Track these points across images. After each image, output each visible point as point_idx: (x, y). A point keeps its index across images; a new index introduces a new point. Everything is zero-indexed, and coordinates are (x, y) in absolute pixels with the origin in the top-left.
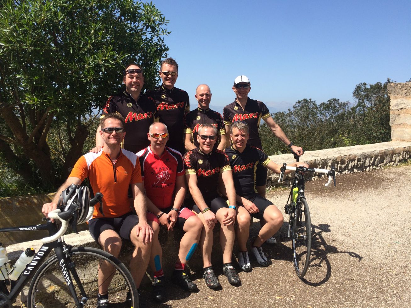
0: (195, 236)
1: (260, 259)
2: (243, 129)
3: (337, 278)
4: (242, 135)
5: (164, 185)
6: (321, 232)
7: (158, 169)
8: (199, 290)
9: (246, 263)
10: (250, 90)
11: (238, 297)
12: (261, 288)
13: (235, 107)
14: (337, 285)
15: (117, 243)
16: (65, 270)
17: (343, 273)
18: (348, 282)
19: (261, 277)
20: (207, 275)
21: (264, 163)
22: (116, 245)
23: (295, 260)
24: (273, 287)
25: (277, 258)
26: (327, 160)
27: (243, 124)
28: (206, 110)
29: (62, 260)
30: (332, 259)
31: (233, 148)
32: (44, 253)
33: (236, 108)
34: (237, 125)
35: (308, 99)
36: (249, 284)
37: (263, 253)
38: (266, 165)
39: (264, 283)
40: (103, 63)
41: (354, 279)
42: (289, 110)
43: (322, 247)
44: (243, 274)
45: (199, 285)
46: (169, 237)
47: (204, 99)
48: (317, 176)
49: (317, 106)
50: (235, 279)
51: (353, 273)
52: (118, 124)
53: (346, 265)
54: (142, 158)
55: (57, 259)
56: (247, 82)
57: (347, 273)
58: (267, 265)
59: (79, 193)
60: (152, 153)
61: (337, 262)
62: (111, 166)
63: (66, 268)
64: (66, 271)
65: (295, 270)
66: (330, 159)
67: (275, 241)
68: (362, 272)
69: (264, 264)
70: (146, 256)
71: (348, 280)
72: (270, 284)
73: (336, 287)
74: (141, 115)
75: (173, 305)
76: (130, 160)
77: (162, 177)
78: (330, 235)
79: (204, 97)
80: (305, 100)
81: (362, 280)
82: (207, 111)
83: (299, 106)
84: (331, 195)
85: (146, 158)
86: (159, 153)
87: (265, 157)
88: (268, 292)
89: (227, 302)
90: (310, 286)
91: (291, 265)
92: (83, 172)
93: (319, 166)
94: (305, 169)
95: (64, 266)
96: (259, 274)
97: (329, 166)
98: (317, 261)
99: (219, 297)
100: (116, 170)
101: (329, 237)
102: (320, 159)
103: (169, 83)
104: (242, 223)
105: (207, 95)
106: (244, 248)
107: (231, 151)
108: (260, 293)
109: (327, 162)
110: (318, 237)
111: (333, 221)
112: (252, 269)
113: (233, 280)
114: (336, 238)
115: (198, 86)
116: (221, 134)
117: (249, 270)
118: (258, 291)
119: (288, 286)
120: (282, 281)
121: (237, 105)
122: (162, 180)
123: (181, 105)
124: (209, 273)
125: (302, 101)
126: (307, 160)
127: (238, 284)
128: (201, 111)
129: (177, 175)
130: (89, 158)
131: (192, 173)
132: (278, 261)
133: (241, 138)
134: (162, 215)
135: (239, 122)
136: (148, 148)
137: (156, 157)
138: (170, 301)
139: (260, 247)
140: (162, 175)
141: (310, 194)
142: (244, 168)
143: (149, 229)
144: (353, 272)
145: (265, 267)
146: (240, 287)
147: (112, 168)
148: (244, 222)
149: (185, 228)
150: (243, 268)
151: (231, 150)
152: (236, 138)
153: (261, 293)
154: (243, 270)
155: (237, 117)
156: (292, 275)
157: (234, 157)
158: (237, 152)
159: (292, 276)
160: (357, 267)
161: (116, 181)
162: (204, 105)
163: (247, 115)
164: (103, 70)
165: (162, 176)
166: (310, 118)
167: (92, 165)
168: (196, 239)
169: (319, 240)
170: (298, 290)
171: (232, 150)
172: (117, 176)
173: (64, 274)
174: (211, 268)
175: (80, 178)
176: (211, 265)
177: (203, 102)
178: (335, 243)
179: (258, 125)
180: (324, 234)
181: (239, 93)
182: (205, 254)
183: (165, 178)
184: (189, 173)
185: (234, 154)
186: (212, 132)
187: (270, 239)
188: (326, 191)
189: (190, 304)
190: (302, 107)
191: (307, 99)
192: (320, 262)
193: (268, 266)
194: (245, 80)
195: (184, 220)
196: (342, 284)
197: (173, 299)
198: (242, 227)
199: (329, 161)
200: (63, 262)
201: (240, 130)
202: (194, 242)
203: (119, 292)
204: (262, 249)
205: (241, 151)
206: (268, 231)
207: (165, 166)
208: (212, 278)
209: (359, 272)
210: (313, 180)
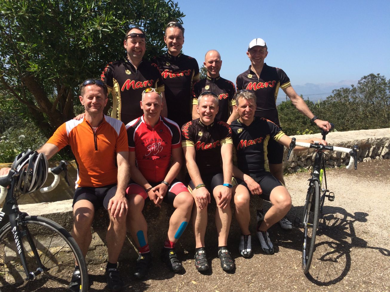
0: (184, 213)
1: (264, 246)
2: (251, 98)
3: (351, 279)
4: (250, 107)
5: (154, 158)
6: (354, 221)
7: (150, 141)
8: (186, 272)
9: (246, 248)
10: (266, 55)
11: (224, 285)
12: (254, 279)
13: (250, 75)
14: (347, 288)
15: (86, 214)
16: (17, 238)
17: (361, 273)
18: (364, 286)
19: (259, 266)
21: (275, 138)
23: (304, 250)
24: (268, 279)
25: (287, 246)
26: (384, 140)
27: (250, 94)
28: (216, 78)
29: (15, 228)
30: (354, 254)
31: (239, 121)
32: (2, 219)
33: (250, 76)
34: (244, 94)
35: (376, 74)
36: (242, 272)
37: (269, 239)
38: (278, 139)
39: (260, 273)
40: (102, 29)
41: (372, 283)
42: (353, 86)
44: (241, 260)
45: (188, 266)
46: (161, 212)
47: (213, 67)
49: (386, 82)
50: (227, 265)
51: (373, 275)
52: (99, 91)
53: (368, 264)
55: (10, 227)
56: (263, 45)
57: (365, 274)
58: (272, 253)
60: (144, 122)
61: (358, 259)
62: (91, 134)
63: (18, 236)
64: (17, 239)
65: (302, 262)
66: (388, 139)
67: (290, 227)
68: (386, 275)
69: (268, 252)
70: (119, 230)
71: (365, 282)
72: (266, 276)
73: (346, 289)
74: (140, 83)
75: (152, 285)
76: (114, 128)
77: (154, 149)
78: (361, 225)
79: (214, 64)
80: (372, 76)
81: (383, 285)
82: (217, 79)
83: (364, 82)
84: (381, 179)
85: (136, 129)
86: (152, 124)
87: (277, 130)
88: (260, 284)
89: (209, 290)
90: (313, 284)
91: (300, 255)
93: (373, 146)
94: (321, 147)
95: (16, 233)
96: (259, 262)
97: (386, 147)
98: (335, 256)
99: (203, 283)
100: (97, 138)
101: (359, 228)
102: (375, 138)
103: (174, 48)
105: (216, 61)
106: (246, 231)
107: (237, 125)
108: (250, 285)
109: (384, 142)
110: (348, 226)
111: (372, 209)
112: (253, 256)
113: (225, 266)
114: (369, 229)
115: (207, 53)
116: (233, 105)
117: (248, 256)
118: (248, 282)
119: (286, 281)
120: (282, 273)
122: (153, 152)
123: (187, 73)
124: (200, 254)
125: (368, 76)
126: (358, 139)
128: (210, 79)
129: (172, 148)
130: (70, 125)
131: (189, 146)
132: (287, 249)
133: (250, 109)
134: (150, 190)
135: (246, 91)
136: (142, 117)
137: (149, 128)
138: (150, 280)
139: (266, 232)
140: (154, 146)
141: (356, 177)
142: (252, 142)
144: (375, 273)
145: (269, 254)
146: (230, 275)
147: (93, 135)
148: (240, 203)
149: (175, 204)
150: (242, 253)
151: (237, 123)
152: (243, 109)
153: (251, 284)
154: (241, 256)
155: (251, 85)
156: (296, 268)
157: (240, 130)
158: (243, 125)
159: (296, 270)
160: (382, 267)
161: (97, 149)
162: (213, 73)
163: (262, 84)
164: (101, 36)
165: (154, 147)
166: (377, 94)
167: (72, 132)
168: (186, 217)
169: (348, 231)
170: (296, 287)
171: (239, 123)
172: (97, 144)
174: (203, 249)
175: (57, 145)
176: (204, 246)
177: (213, 70)
178: (365, 235)
179: (275, 95)
180: (356, 224)
181: (253, 59)
182: (198, 234)
183: (157, 151)
184: (186, 145)
185: (240, 127)
187: (285, 224)
189: (169, 286)
190: (368, 83)
191: (374, 74)
192: (338, 257)
193: (272, 254)
194: (261, 42)
195: (173, 196)
196: (354, 286)
197: (153, 278)
198: (238, 209)
199: (386, 141)
200: (15, 230)
201: (248, 100)
202: (183, 221)
203: (104, 264)
204: (268, 234)
205: (248, 124)
206: (273, 215)
207: (158, 137)
208: (201, 260)
209: (382, 275)
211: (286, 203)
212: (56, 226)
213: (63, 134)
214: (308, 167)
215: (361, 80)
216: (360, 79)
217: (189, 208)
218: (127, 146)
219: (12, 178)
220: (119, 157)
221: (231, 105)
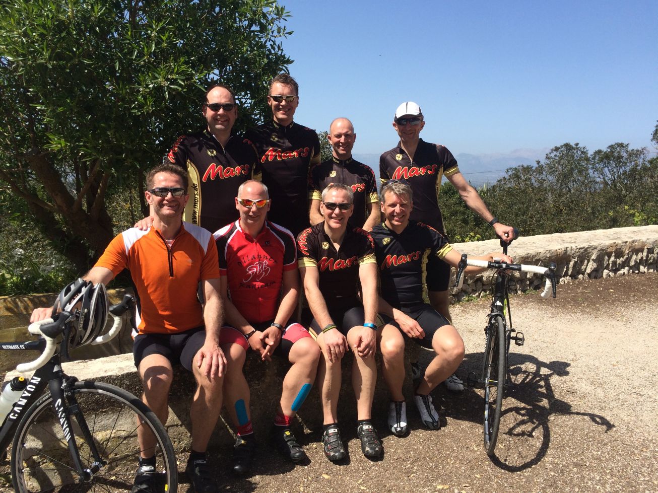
0: (307, 371)
1: (426, 417)
2: (403, 194)
3: (556, 461)
4: (402, 205)
5: (258, 284)
6: (550, 375)
7: (250, 258)
8: (311, 462)
9: (398, 421)
10: (422, 127)
11: (372, 479)
12: (415, 468)
13: (398, 155)
14: (552, 473)
15: (163, 377)
16: (63, 416)
17: (570, 451)
18: (575, 470)
19: (421, 447)
20: (327, 437)
21: (439, 253)
22: (160, 379)
23: (486, 422)
24: (436, 466)
25: (458, 416)
26: (589, 250)
27: (403, 186)
28: (347, 160)
29: (59, 401)
30: (557, 425)
31: (386, 226)
32: (34, 387)
33: (399, 157)
34: (394, 187)
35: (573, 144)
36: (396, 458)
37: (432, 407)
38: (443, 256)
39: (424, 458)
41: (587, 465)
42: (538, 162)
43: (545, 403)
44: (393, 440)
45: (313, 453)
46: (267, 370)
47: (342, 143)
48: (570, 276)
49: (589, 156)
50: (371, 448)
51: (588, 454)
52: (177, 182)
53: (579, 438)
54: (223, 239)
55: (51, 399)
57: (576, 453)
58: (437, 428)
59: (85, 294)
60: (241, 231)
61: (563, 431)
62: (164, 251)
63: (64, 414)
64: (63, 418)
65: (483, 439)
66: (596, 248)
67: (461, 387)
68: (605, 453)
69: (431, 426)
70: (212, 400)
71: (576, 465)
72: (432, 462)
73: (550, 476)
74: (229, 169)
75: (261, 484)
76: (199, 241)
77: (257, 271)
78: (565, 382)
79: (342, 139)
80: (568, 146)
81: (602, 468)
82: (347, 162)
83: (556, 156)
84: (587, 310)
85: (229, 241)
86: (254, 232)
87: (442, 242)
88: (426, 475)
89: (351, 486)
90: (503, 471)
91: (479, 430)
92: (117, 260)
93: (574, 259)
94: (504, 266)
95: (61, 410)
96: (420, 442)
97: (593, 260)
98: (528, 427)
99: (340, 477)
100: (173, 257)
101: (562, 386)
102: (576, 247)
103: (283, 114)
104: (388, 354)
105: (346, 135)
106: (399, 395)
107: (384, 231)
108: (411, 476)
109: (590, 253)
110: (542, 383)
111: (578, 357)
112: (410, 433)
113: (367, 449)
114: (576, 387)
115: (333, 121)
116: (372, 201)
117: (403, 434)
118: (408, 473)
119: (463, 468)
120: (457, 457)
121: (402, 152)
122: (256, 276)
123: (304, 153)
124: (331, 435)
125: (562, 147)
126: (551, 249)
127: (377, 456)
128: (338, 162)
129: (284, 269)
130: (130, 237)
131: (309, 264)
132: (459, 421)
133: (401, 209)
134: (252, 334)
135: (397, 182)
136: (237, 223)
137: (248, 238)
138: (257, 477)
139: (427, 396)
140: (256, 267)
141: (550, 308)
142: (405, 259)
143: (218, 356)
144: (589, 451)
145: (433, 430)
146: (379, 463)
147: (166, 253)
148: (391, 353)
149: (291, 356)
150: (393, 430)
151: (382, 229)
152: (391, 209)
153: (413, 475)
154: (393, 434)
155: (400, 171)
156: (476, 449)
157: (386, 240)
158: (391, 233)
159: (476, 451)
160: (599, 442)
161: (172, 275)
162: (341, 152)
163: (417, 170)
164: (167, 96)
165: (257, 269)
166: (575, 175)
167: (133, 248)
168: (309, 376)
169: (543, 390)
170: (479, 476)
171: (385, 230)
172: (174, 267)
173: (62, 423)
174: (336, 425)
175: (111, 268)
176: (336, 422)
177: (341, 148)
178: (571, 396)
179: (437, 186)
180: (555, 380)
181: (402, 133)
182: (327, 403)
183: (262, 273)
184: (304, 264)
185: (387, 235)
186: (345, 197)
187: (453, 383)
188: (581, 304)
189: (288, 484)
190: (561, 157)
191: (571, 144)
192: (533, 430)
193: (438, 430)
194: (413, 110)
195: (290, 344)
196: (562, 471)
197: (261, 473)
198: (388, 361)
199: (593, 252)
200: (60, 404)
201: (399, 196)
202: (305, 382)
203: (181, 455)
204: (431, 399)
205: (399, 232)
206: (439, 369)
207: (263, 253)
208: (334, 443)
209: (599, 453)
210: (562, 283)
211: (457, 351)
212: (125, 396)
213: (120, 251)
214: (477, 294)
215: (550, 153)
216: (548, 151)
217: (314, 362)
218: (217, 269)
219: (65, 325)
220: (208, 286)
221: (369, 202)
